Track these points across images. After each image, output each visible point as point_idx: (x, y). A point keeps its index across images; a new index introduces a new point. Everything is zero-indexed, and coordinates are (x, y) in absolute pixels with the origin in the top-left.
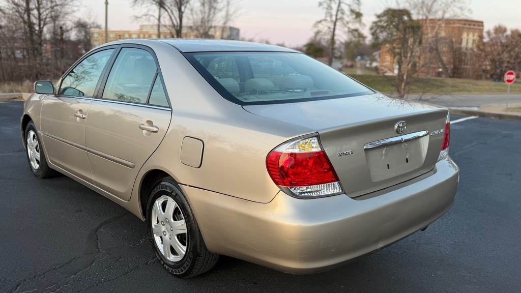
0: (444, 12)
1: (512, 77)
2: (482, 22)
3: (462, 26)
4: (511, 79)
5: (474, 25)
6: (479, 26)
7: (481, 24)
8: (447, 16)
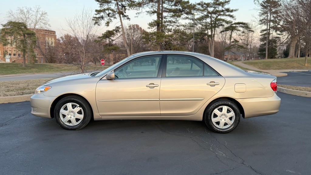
0: (35, 25)
1: (103, 62)
2: (55, 32)
3: (44, 33)
4: (103, 63)
5: (51, 33)
6: (53, 34)
7: (54, 33)
8: (37, 27)
